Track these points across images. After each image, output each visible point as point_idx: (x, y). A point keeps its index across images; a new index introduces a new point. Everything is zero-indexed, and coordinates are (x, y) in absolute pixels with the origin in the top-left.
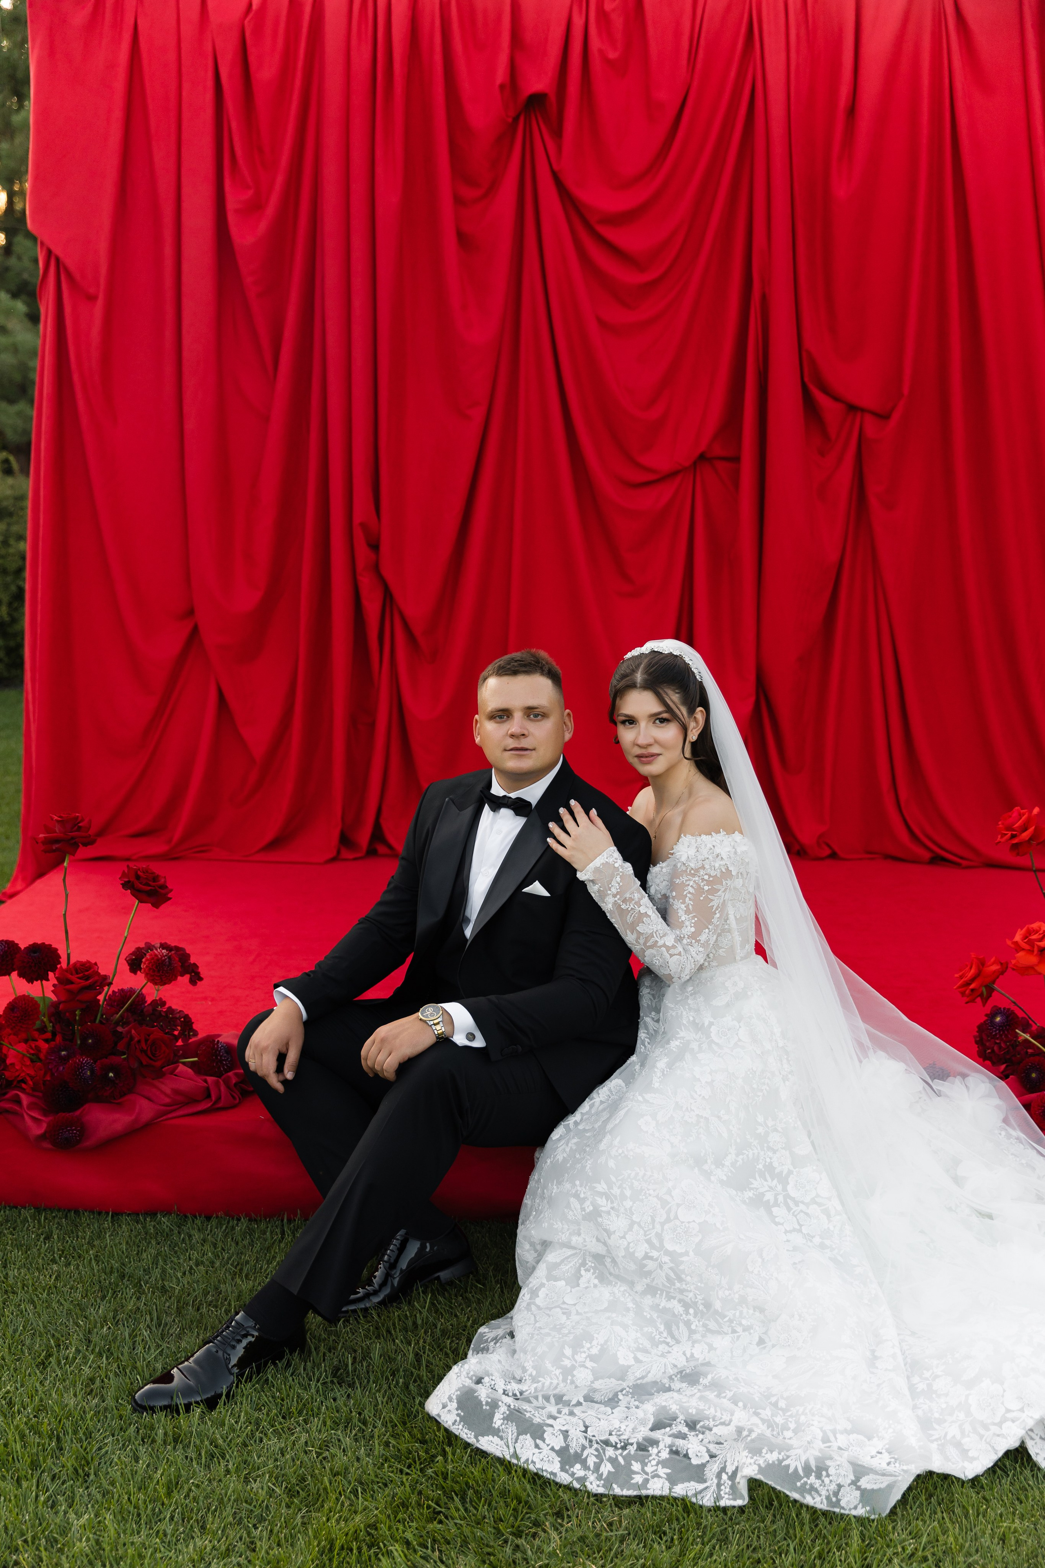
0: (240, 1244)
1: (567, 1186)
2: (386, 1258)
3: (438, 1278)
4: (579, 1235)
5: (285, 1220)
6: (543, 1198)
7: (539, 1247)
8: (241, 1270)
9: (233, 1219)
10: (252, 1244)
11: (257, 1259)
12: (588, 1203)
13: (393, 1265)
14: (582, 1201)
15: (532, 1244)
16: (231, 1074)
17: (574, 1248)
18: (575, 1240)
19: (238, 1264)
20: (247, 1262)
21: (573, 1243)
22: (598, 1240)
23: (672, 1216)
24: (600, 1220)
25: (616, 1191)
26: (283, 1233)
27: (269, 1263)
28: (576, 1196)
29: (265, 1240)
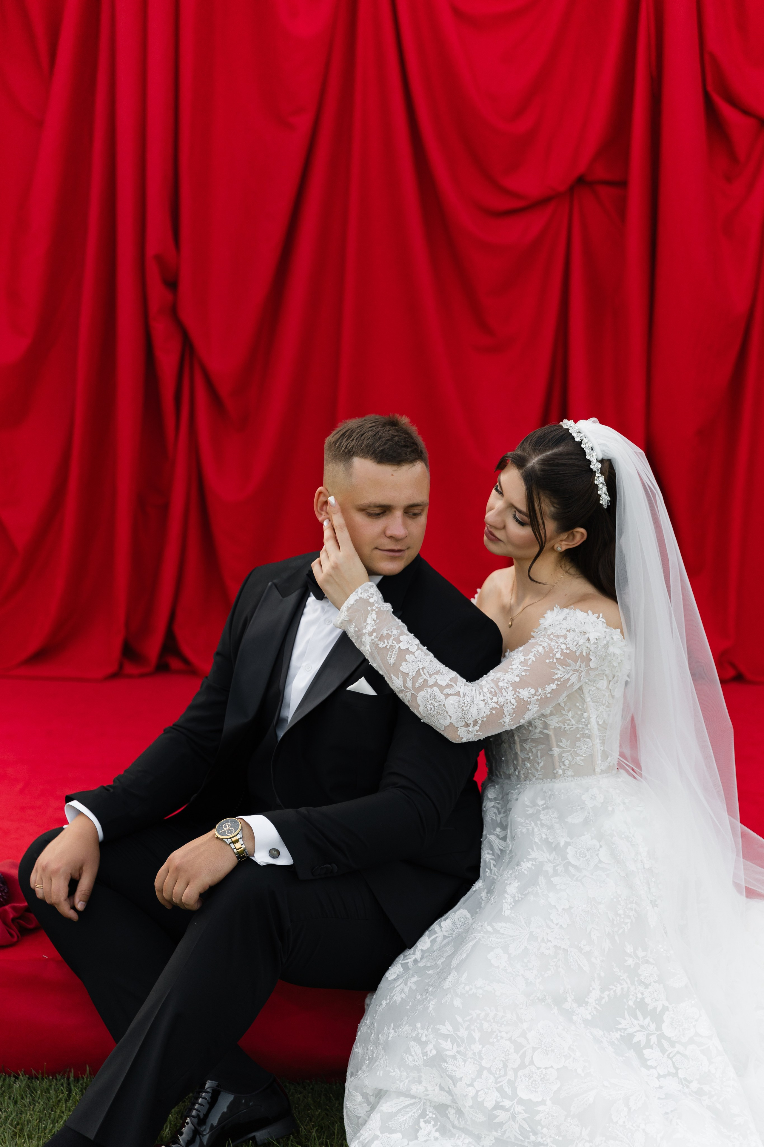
0: (19, 1102)
1: (406, 1029)
2: (194, 1113)
3: (254, 1138)
4: (420, 1082)
5: (72, 1078)
6: (377, 1043)
7: (372, 1099)
8: (22, 1130)
9: (10, 1076)
10: (33, 1102)
11: (40, 1119)
12: (430, 1046)
13: (202, 1121)
14: (423, 1044)
15: (365, 1096)
16: (7, 907)
17: (413, 1097)
18: (415, 1089)
19: (18, 1124)
20: (29, 1122)
21: (413, 1092)
22: (442, 1088)
23: (527, 1061)
24: (444, 1065)
25: (463, 1033)
26: (70, 1091)
27: (54, 1122)
28: (417, 1039)
29: (49, 1099)
